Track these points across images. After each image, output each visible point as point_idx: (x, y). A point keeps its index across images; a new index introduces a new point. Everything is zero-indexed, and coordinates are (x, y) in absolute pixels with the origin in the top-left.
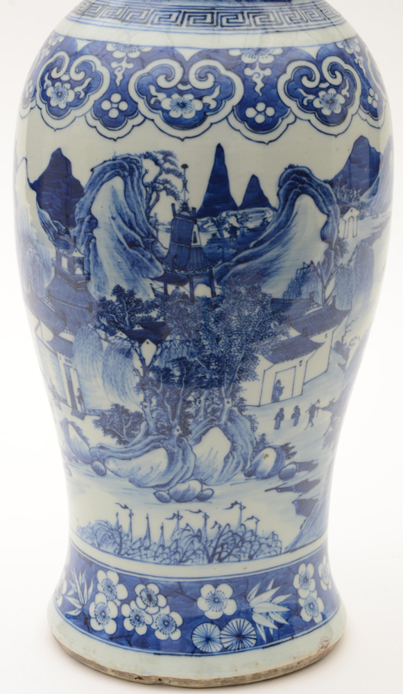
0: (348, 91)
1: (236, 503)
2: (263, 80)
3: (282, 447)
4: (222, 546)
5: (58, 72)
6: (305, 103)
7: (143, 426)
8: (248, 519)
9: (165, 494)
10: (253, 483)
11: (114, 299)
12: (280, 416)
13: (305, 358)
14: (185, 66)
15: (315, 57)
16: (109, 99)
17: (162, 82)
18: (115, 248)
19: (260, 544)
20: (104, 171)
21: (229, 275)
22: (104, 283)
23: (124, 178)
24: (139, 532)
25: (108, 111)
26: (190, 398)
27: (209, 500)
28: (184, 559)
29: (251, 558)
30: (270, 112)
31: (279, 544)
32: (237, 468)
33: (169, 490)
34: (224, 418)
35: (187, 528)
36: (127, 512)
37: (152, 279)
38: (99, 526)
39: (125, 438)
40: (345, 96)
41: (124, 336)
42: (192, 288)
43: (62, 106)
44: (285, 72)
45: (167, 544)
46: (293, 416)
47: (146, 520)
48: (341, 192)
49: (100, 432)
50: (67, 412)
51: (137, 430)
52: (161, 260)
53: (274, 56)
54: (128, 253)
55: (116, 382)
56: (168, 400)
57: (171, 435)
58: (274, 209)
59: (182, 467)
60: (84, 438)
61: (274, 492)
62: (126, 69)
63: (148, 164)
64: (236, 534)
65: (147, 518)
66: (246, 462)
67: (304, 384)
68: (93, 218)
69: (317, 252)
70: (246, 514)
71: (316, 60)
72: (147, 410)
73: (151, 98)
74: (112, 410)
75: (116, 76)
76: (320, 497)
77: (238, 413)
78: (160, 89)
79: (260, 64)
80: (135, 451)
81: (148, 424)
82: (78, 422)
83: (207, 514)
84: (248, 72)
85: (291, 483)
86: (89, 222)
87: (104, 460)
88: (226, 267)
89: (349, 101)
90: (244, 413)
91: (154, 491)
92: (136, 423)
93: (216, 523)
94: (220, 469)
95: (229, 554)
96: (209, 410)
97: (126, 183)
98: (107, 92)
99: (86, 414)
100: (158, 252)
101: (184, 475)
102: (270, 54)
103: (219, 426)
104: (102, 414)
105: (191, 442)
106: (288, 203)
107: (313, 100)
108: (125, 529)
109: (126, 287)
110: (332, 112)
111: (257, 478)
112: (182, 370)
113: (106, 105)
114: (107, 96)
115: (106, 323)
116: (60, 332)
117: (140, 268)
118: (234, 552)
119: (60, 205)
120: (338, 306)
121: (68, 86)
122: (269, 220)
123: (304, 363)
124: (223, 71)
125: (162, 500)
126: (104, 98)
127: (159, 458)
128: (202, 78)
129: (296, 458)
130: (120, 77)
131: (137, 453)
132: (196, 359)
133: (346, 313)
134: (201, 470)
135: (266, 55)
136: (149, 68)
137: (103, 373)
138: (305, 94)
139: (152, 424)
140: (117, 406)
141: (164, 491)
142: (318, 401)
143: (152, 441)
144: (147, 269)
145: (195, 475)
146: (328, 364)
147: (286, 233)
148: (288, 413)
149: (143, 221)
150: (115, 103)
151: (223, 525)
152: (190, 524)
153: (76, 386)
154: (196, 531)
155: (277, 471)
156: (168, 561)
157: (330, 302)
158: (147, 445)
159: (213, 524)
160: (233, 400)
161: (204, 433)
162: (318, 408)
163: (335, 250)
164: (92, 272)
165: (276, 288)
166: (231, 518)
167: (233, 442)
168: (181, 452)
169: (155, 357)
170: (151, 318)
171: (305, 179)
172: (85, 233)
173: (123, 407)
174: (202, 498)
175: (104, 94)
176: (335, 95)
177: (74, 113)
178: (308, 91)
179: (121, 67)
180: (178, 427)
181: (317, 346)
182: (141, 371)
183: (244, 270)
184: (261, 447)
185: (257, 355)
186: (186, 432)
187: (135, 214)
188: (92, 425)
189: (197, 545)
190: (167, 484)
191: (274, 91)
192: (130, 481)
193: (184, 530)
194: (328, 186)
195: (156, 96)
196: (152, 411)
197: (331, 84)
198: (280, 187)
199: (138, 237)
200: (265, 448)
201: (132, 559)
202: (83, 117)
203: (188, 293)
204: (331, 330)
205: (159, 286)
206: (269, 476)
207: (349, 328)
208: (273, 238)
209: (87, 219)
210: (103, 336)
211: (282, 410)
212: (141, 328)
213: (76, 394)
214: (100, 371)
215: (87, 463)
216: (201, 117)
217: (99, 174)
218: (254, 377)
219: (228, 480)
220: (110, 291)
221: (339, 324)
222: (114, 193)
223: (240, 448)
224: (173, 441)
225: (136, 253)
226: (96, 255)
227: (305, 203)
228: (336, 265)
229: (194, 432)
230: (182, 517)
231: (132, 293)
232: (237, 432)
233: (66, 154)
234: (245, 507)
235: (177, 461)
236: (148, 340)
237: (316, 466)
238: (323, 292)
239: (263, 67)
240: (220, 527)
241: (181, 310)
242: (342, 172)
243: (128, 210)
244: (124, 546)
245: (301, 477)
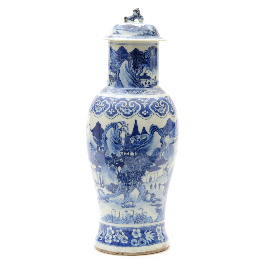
1: (141, 208)
2: (146, 105)
3: (152, 194)
4: (138, 219)
5: (98, 104)
7: (118, 188)
9: (123, 206)
10: (145, 203)
11: (111, 156)
12: (151, 186)
14: (128, 102)
16: (110, 110)
17: (122, 106)
18: (112, 144)
19: (147, 219)
21: (138, 150)
22: (109, 153)
23: (114, 128)
24: (117, 216)
25: (110, 113)
26: (130, 181)
28: (128, 222)
29: (145, 223)
31: (152, 220)
32: (141, 199)
34: (138, 186)
35: (129, 214)
36: (114, 211)
37: (120, 151)
38: (107, 216)
39: (114, 192)
40: (165, 109)
41: (114, 165)
42: (130, 154)
43: (99, 112)
44: (151, 104)
45: (124, 219)
46: (155, 186)
48: (165, 131)
49: (108, 190)
50: (99, 187)
51: (117, 189)
52: (122, 147)
54: (115, 145)
55: (112, 177)
56: (124, 181)
57: (125, 190)
58: (149, 135)
59: (128, 199)
60: (104, 193)
61: (151, 206)
62: (114, 103)
63: (119, 124)
64: (141, 216)
65: (119, 212)
66: (143, 197)
67: (157, 178)
70: (144, 211)
71: (158, 101)
72: (119, 184)
74: (111, 185)
75: (112, 105)
76: (162, 209)
77: (141, 184)
80: (116, 195)
81: (119, 188)
82: (102, 189)
83: (134, 211)
84: (142, 104)
85: (155, 204)
87: (108, 198)
88: (138, 148)
90: (143, 185)
91: (121, 205)
93: (136, 213)
94: (137, 199)
95: (140, 221)
96: (134, 184)
98: (110, 108)
99: (104, 186)
100: (122, 145)
101: (128, 201)
102: (147, 100)
103: (137, 188)
104: (108, 186)
105: (130, 192)
106: (152, 133)
107: (157, 110)
108: (114, 215)
109: (114, 153)
110: (162, 113)
111: (146, 202)
112: (127, 174)
115: (109, 163)
116: (98, 166)
117: (117, 149)
118: (141, 221)
119: (98, 135)
120: (165, 159)
121: (100, 107)
122: (148, 137)
123: (157, 172)
124: (136, 103)
127: (122, 196)
128: (132, 105)
131: (117, 195)
132: (131, 171)
133: (167, 161)
134: (132, 199)
136: (119, 103)
138: (155, 109)
139: (120, 187)
140: (112, 183)
142: (161, 183)
143: (120, 192)
144: (119, 149)
145: (131, 201)
146: (163, 173)
147: (152, 140)
149: (118, 138)
150: (112, 111)
151: (138, 214)
153: (102, 179)
154: (131, 215)
155: (151, 200)
156: (124, 223)
157: (163, 158)
158: (119, 193)
160: (140, 181)
161: (133, 190)
162: (161, 185)
163: (164, 145)
164: (106, 150)
165: (150, 154)
166: (140, 212)
167: (140, 192)
168: (127, 195)
169: (121, 170)
170: (120, 161)
171: (156, 128)
172: (104, 141)
174: (133, 206)
176: (163, 109)
177: (102, 113)
180: (127, 188)
181: (160, 168)
182: (118, 174)
183: (142, 149)
184: (147, 193)
185: (146, 170)
188: (106, 189)
189: (132, 219)
190: (124, 203)
191: (148, 108)
192: (115, 203)
193: (128, 215)
194: (161, 129)
195: (121, 109)
197: (162, 106)
198: (150, 129)
199: (117, 142)
200: (148, 194)
201: (115, 223)
202: (104, 114)
204: (164, 165)
205: (122, 153)
206: (149, 201)
207: (168, 165)
208: (149, 142)
209: (105, 138)
210: (109, 166)
211: (152, 184)
212: (118, 163)
213: (102, 181)
214: (108, 175)
215: (104, 199)
216: (132, 113)
217: (108, 127)
218: (145, 175)
219: (139, 202)
221: (165, 163)
222: (111, 131)
223: (142, 194)
224: (125, 192)
225: (117, 145)
226: (107, 146)
227: (156, 133)
228: (164, 149)
229: (130, 189)
230: (128, 212)
231: (115, 155)
232: (141, 189)
233: (100, 123)
234: (143, 209)
235: (126, 197)
236: (119, 166)
237: (161, 200)
238: (161, 155)
239: (146, 102)
240: (137, 214)
241: (127, 159)
242: (165, 127)
243: (115, 135)
244: (113, 220)
245: (157, 202)
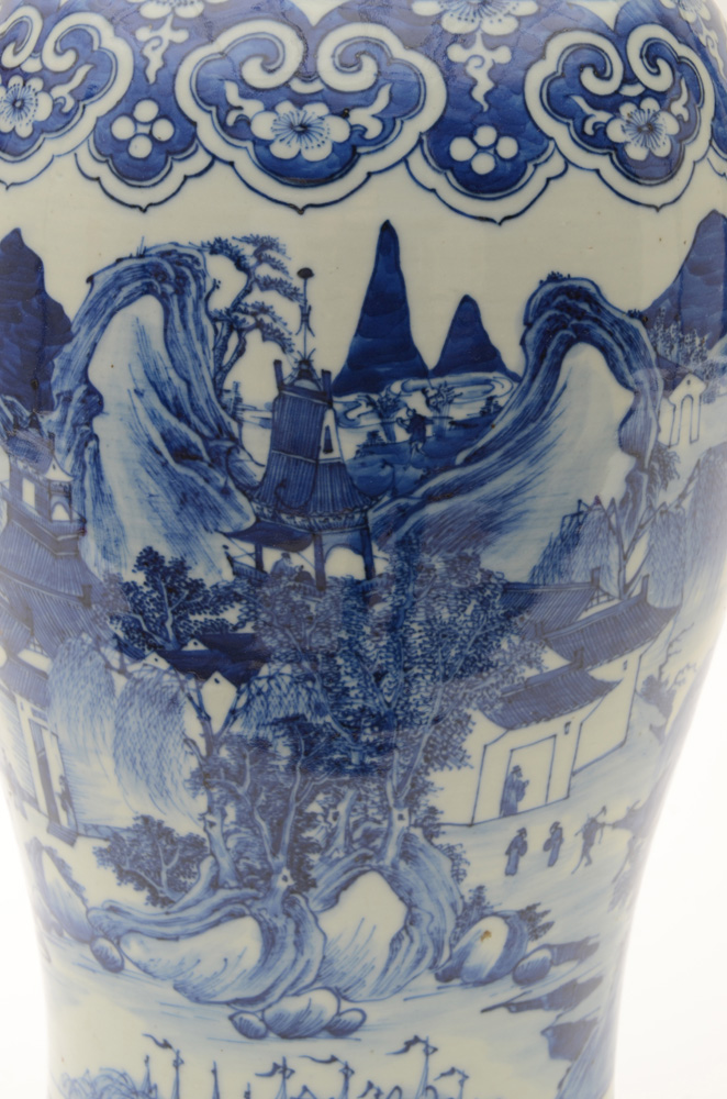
0: (685, 106)
1: (416, 1040)
2: (490, 74)
3: (521, 913)
5: (16, 53)
6: (589, 130)
7: (206, 867)
8: (443, 1075)
9: (254, 1020)
10: (455, 995)
11: (140, 578)
12: (518, 846)
13: (576, 717)
14: (309, 36)
15: (611, 24)
16: (130, 115)
17: (254, 74)
18: (143, 462)
20: (117, 283)
21: (405, 528)
22: (117, 541)
23: (163, 298)
25: (128, 142)
26: (314, 808)
27: (356, 1035)
30: (508, 148)
32: (418, 962)
33: (263, 1011)
34: (392, 851)
35: (305, 1096)
36: (169, 1056)
37: (228, 535)
38: (108, 1082)
39: (165, 892)
40: (679, 118)
41: (163, 664)
42: (321, 559)
43: (24, 130)
44: (542, 56)
46: (548, 845)
47: (211, 1077)
48: (667, 339)
49: (108, 875)
50: (38, 825)
51: (192, 875)
52: (249, 491)
53: (519, 19)
54: (173, 474)
55: (145, 767)
56: (263, 810)
57: (270, 890)
58: (513, 377)
59: (295, 961)
60: (75, 886)
61: (503, 1012)
62: (172, 43)
63: (219, 268)
65: (214, 1072)
66: (439, 950)
67: (573, 774)
68: (92, 391)
69: (611, 477)
70: (439, 1063)
71: (614, 31)
72: (216, 832)
73: (227, 113)
74: (135, 830)
75: (147, 60)
77: (422, 841)
78: (249, 92)
79: (485, 36)
80: (187, 921)
81: (217, 863)
82: (62, 849)
83: (351, 1066)
84: (457, 53)
85: (539, 990)
86: (83, 401)
87: (119, 938)
88: (400, 509)
89: (687, 131)
90: (437, 841)
91: (230, 1011)
92: (189, 859)
93: (370, 1085)
94: (380, 964)
96: (357, 834)
97: (167, 311)
98: (125, 96)
99: (78, 834)
100: (242, 472)
101: (298, 979)
102: (509, 14)
103: (379, 870)
104: (114, 836)
105: (315, 906)
106: (546, 364)
107: (606, 124)
109: (167, 552)
110: (651, 154)
111: (465, 984)
112: (295, 747)
113: (122, 129)
114: (126, 108)
115: (121, 634)
116: (19, 650)
117: (201, 509)
119: (19, 361)
120: (654, 599)
121: (36, 84)
122: (502, 402)
123: (574, 728)
124: (397, 49)
125: (247, 1032)
126: (118, 111)
127: (242, 938)
128: (348, 65)
129: (551, 937)
130: (155, 63)
131: (193, 927)
132: (328, 719)
133: (670, 613)
134: (336, 966)
135: (500, 16)
136: (223, 41)
137: (116, 745)
138: (588, 110)
139: (225, 863)
140: (146, 819)
141: (253, 1013)
142: (604, 810)
143: (227, 902)
144: (217, 511)
145: (322, 980)
146: (628, 727)
147: (539, 432)
148: (537, 838)
149: (208, 401)
150: (145, 124)
151: (386, 1089)
152: (310, 1087)
153: (56, 771)
155: (511, 967)
157: (636, 590)
158: (215, 910)
159: (364, 1087)
160: (411, 812)
161: (345, 886)
162: (603, 825)
163: (651, 472)
164: (89, 516)
165: (512, 559)
166: (403, 1074)
167: (410, 906)
168: (291, 927)
169: (233, 713)
170: (224, 624)
171: (585, 306)
172: (75, 425)
173: (160, 824)
174: (338, 1030)
175: (119, 103)
176: (655, 115)
177: (51, 146)
178: (596, 102)
179: (160, 38)
180: (286, 872)
181: (604, 688)
182: (202, 743)
183: (442, 515)
184: (474, 914)
185: (469, 711)
186: (304, 882)
187: (189, 383)
188: (93, 860)
190: (261, 998)
191: (517, 100)
192: (176, 988)
194: (637, 324)
195: (240, 108)
196: (226, 835)
197: (647, 88)
198: (528, 325)
199: (194, 438)
200: (483, 917)
202: (71, 157)
203: (310, 569)
204: (637, 653)
205: (243, 551)
206: (492, 978)
207: (676, 646)
208: (510, 445)
209: (79, 392)
210: (115, 663)
211: (523, 832)
212: (201, 647)
213: (57, 788)
214: (109, 741)
215: (80, 941)
216: (346, 157)
217: (105, 291)
218: (461, 760)
219: (399, 989)
220: (132, 561)
221: (655, 638)
222: (141, 335)
223: (426, 919)
224: (274, 902)
225: (192, 473)
226: (99, 478)
227: (585, 362)
228: (650, 507)
229: (321, 884)
230: (292, 1072)
231: (180, 567)
232: (421, 884)
233: (32, 241)
234: (435, 1050)
235: (283, 946)
236: (217, 675)
237: (594, 948)
238: (622, 568)
239: (492, 43)
240: (378, 1095)
241: (294, 607)
242: (669, 293)
243: (172, 374)
245: (562, 974)
